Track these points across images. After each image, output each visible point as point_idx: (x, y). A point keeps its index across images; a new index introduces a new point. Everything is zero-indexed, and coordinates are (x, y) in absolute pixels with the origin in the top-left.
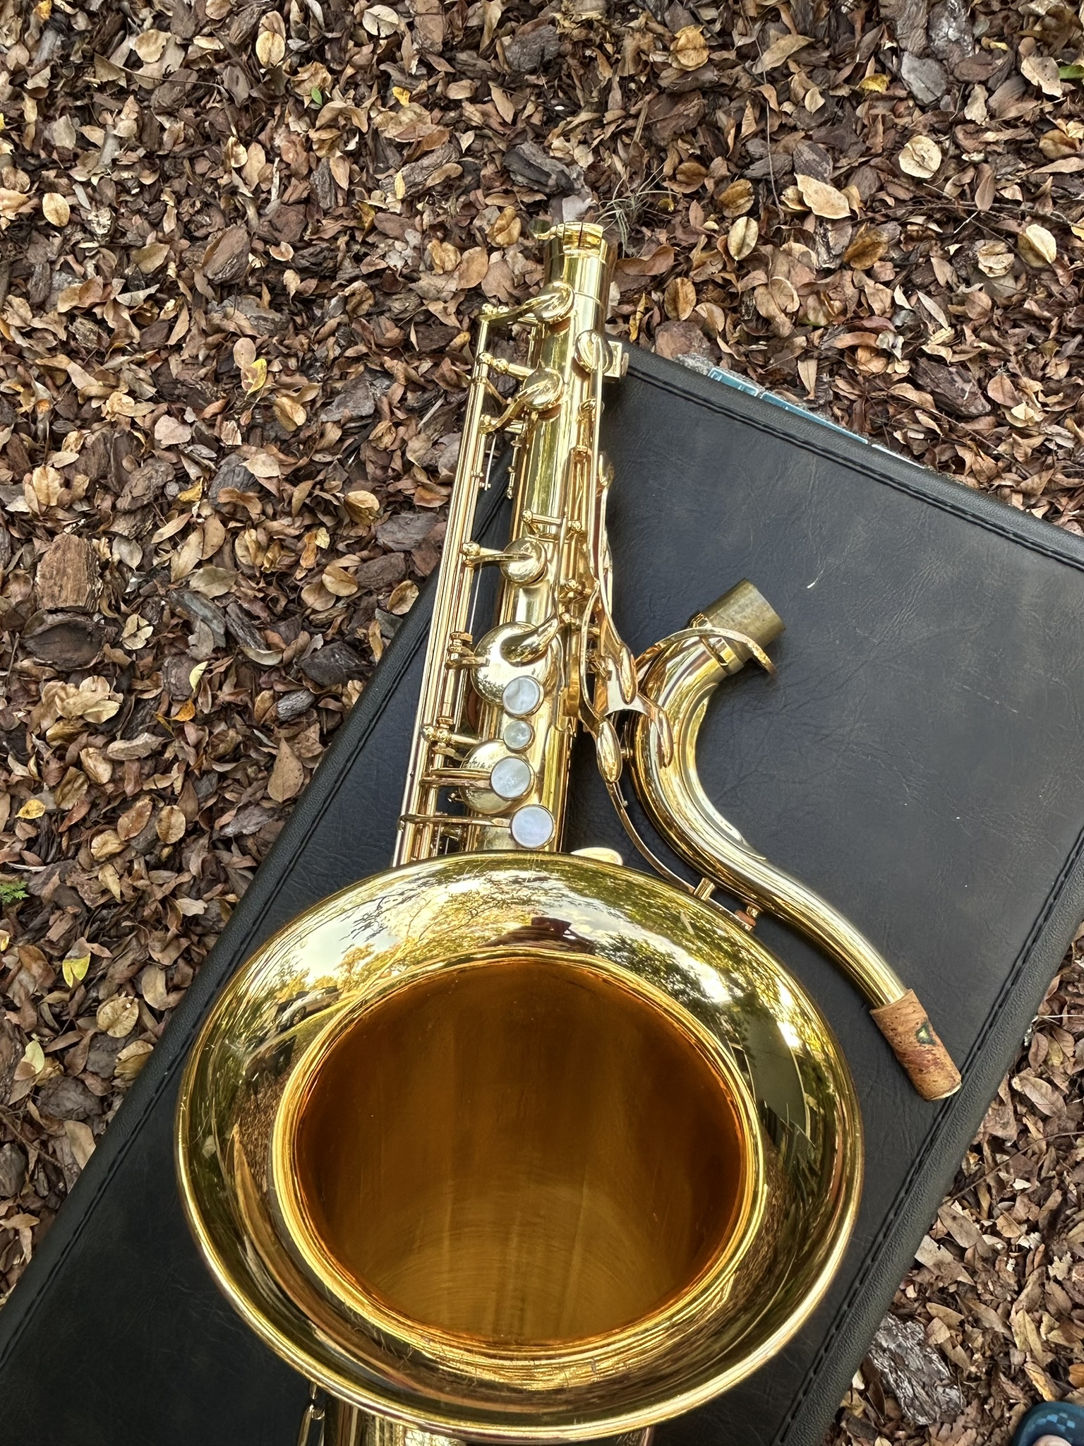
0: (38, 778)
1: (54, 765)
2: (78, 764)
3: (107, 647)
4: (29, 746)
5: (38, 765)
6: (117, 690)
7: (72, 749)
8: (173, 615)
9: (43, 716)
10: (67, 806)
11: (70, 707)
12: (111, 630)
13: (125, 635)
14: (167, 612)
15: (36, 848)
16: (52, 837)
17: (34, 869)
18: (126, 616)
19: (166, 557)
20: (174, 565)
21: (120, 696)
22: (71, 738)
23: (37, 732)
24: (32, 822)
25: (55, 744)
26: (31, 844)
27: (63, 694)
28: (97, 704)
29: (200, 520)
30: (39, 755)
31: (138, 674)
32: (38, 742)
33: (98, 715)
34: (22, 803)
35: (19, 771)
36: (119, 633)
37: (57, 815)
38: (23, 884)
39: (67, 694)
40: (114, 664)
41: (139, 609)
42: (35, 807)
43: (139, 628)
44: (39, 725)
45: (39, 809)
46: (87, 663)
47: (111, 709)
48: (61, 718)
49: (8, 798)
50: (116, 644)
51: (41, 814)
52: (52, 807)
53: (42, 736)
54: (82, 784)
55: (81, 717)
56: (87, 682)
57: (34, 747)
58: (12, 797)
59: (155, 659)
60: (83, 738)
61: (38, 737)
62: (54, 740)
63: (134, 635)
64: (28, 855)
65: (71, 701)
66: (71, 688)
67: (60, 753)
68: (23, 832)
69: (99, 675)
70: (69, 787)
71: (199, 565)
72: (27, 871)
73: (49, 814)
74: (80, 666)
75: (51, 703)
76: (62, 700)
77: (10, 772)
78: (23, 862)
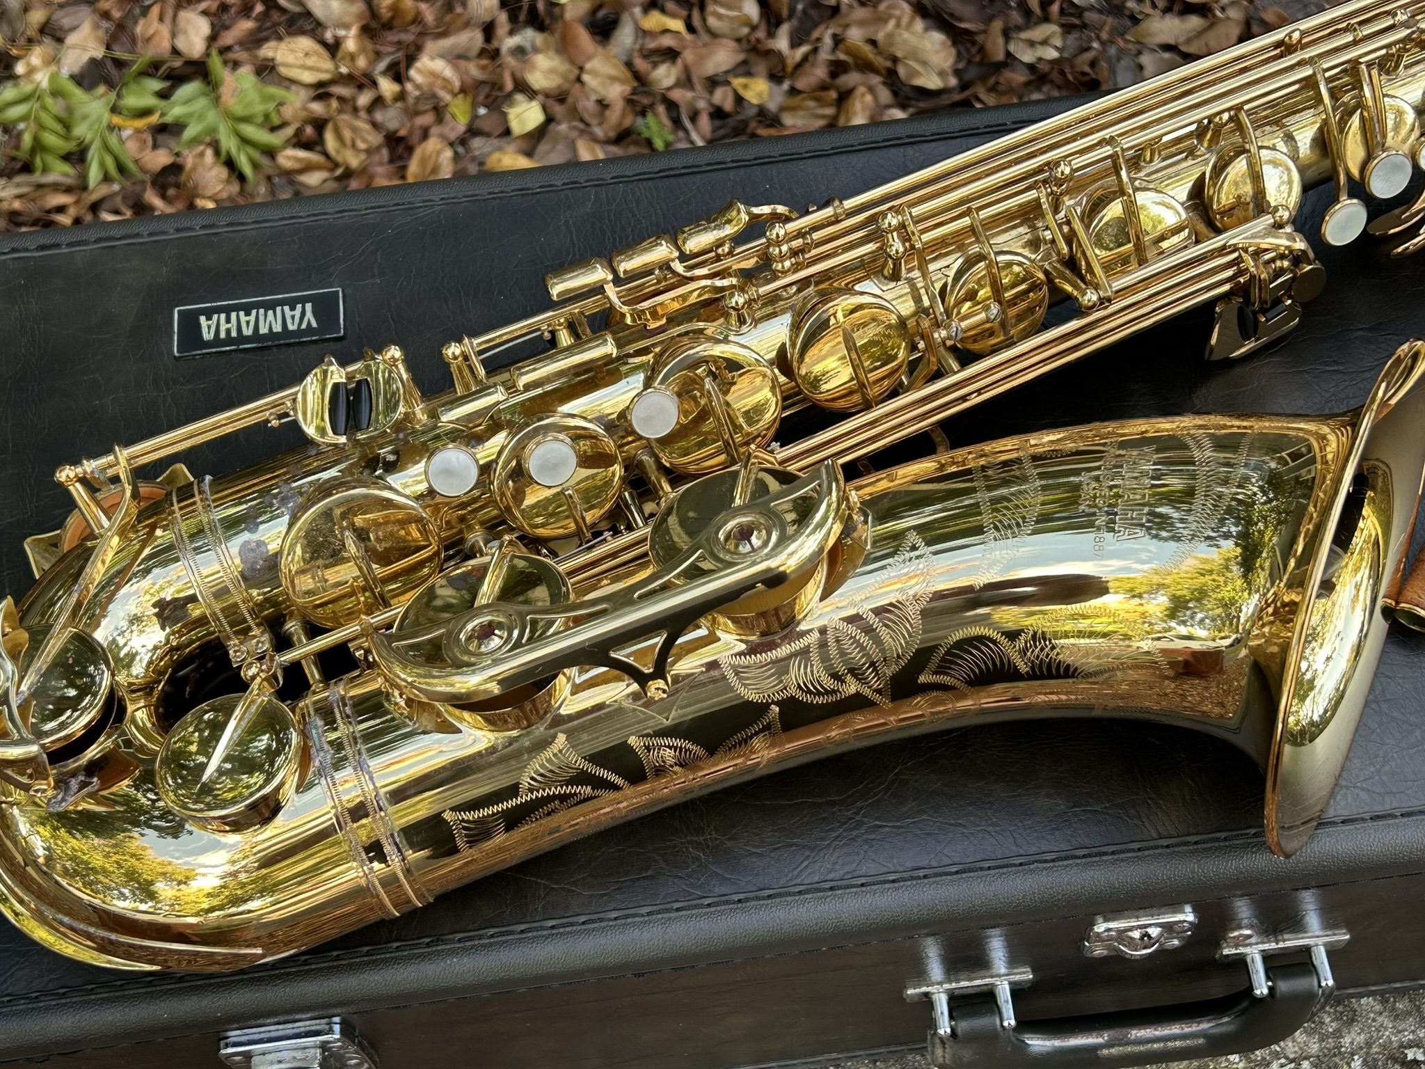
0: (789, 69)
1: (819, 72)
2: (844, 96)
3: (997, 25)
4: (815, 35)
5: (805, 59)
6: (957, 72)
7: (852, 78)
8: (1093, 64)
9: (862, 23)
10: (788, 120)
11: (898, 39)
12: (1016, 17)
13: (1024, 35)
14: (1088, 56)
15: (718, 123)
16: (741, 129)
17: (694, 136)
18: (1046, 19)
19: (1147, 9)
20: (1143, 25)
21: (953, 82)
22: (866, 67)
23: (838, 31)
24: (739, 100)
25: (842, 57)
26: (718, 114)
27: (905, 21)
28: (924, 63)
29: (1218, 13)
30: (815, 50)
31: (992, 81)
32: (828, 41)
33: (915, 73)
34: (749, 74)
35: (782, 43)
36: (1019, 29)
37: (767, 118)
38: (671, 138)
39: (910, 24)
40: (982, 49)
41: (1067, 29)
42: (758, 90)
43: (1045, 42)
44: (847, 26)
45: (760, 95)
46: (960, 20)
47: (932, 82)
48: (873, 42)
49: (741, 57)
50: (1007, 34)
51: (755, 101)
52: (772, 106)
53: (838, 41)
54: (823, 117)
55: (895, 60)
56: (938, 37)
57: (819, 40)
58: (744, 62)
59: (1028, 84)
60: (876, 80)
61: (835, 36)
62: (848, 53)
63: (1032, 44)
64: (705, 121)
65: (906, 35)
66: (919, 25)
67: (837, 68)
68: (722, 97)
69: (954, 43)
70: (811, 104)
71: (1168, 48)
72: (686, 131)
73: (762, 112)
74: (952, 15)
75: (882, 19)
76: (898, 25)
77: (771, 34)
78: (694, 117)
